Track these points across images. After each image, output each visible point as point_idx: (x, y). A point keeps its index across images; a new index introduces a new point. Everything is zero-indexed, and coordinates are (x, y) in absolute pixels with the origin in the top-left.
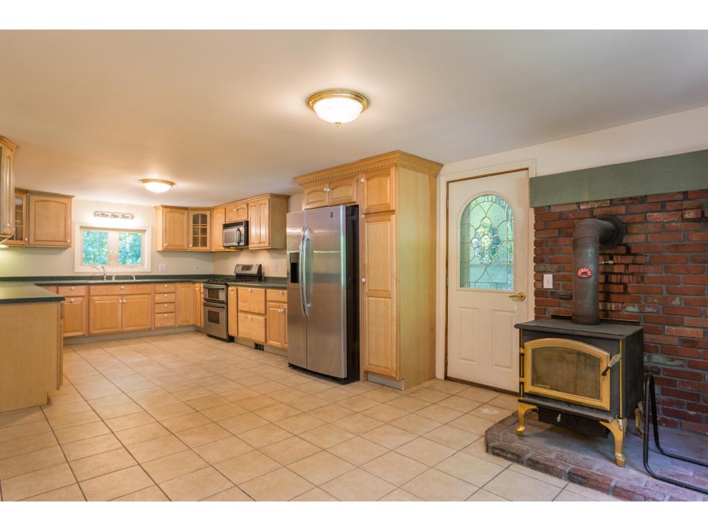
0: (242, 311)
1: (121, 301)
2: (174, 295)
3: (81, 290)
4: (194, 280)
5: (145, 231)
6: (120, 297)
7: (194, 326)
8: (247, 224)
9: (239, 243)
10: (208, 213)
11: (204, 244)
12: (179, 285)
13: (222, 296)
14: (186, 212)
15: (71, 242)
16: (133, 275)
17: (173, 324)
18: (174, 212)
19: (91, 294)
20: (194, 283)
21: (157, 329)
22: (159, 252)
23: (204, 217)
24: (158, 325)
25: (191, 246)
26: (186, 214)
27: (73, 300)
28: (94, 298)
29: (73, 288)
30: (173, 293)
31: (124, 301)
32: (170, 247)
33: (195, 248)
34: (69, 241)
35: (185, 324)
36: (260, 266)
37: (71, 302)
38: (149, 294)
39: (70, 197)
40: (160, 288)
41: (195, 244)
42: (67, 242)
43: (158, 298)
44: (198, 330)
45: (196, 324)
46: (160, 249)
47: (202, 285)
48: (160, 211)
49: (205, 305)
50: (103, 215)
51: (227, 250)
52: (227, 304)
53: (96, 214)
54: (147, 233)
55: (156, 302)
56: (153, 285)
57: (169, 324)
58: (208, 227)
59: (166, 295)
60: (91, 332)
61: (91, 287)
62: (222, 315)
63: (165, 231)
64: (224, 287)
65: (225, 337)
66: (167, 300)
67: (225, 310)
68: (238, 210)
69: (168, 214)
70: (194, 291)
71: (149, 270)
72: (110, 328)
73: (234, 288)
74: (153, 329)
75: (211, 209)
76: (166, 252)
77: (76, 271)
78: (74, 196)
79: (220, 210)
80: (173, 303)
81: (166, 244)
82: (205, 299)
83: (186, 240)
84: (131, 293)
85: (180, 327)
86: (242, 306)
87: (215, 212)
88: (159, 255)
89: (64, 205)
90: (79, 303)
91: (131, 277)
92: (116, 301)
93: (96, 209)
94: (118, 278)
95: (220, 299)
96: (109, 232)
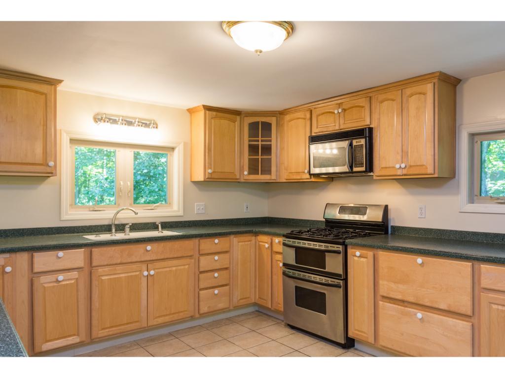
1: (146, 273)
2: (226, 256)
3: (77, 257)
4: (257, 229)
5: (173, 149)
6: (144, 267)
7: (255, 304)
8: (366, 133)
9: (351, 167)
10: (273, 121)
11: (267, 170)
12: (234, 240)
13: (333, 264)
14: (238, 118)
15: (55, 166)
16: (158, 221)
17: (227, 306)
18: (221, 118)
19: (94, 264)
20: (256, 234)
21: (203, 315)
22: (196, 183)
23: (267, 127)
24: (204, 309)
25: (246, 173)
26: (237, 123)
27: (61, 278)
28: (100, 270)
29: (61, 254)
30: (226, 252)
31: (152, 272)
32: (215, 176)
33: (253, 177)
34: (51, 164)
35: (242, 302)
36: (386, 208)
37: (57, 281)
38: (191, 257)
39: (53, 83)
40: (207, 245)
41: (253, 169)
42: (48, 165)
43: (205, 263)
44: (262, 312)
45: (261, 302)
46: (200, 177)
47: (277, 240)
48: (201, 116)
49: (284, 274)
50: (110, 119)
52: (346, 280)
53: (98, 119)
54: (176, 151)
55: (201, 270)
56: (196, 241)
57: (221, 306)
58: (273, 143)
59: (216, 258)
60: (93, 337)
61: (95, 251)
62: (334, 298)
63: (208, 149)
64: (340, 248)
66: (218, 266)
67: (341, 291)
68: (344, 110)
69: (213, 121)
70: (260, 248)
71: (181, 213)
72: (127, 324)
73: (370, 254)
74: (197, 315)
75: (280, 114)
76: (212, 183)
77: (65, 217)
78: (60, 81)
79: (300, 114)
80: (226, 269)
81: (210, 171)
82: (285, 265)
83: (239, 163)
84: (162, 257)
85: (237, 308)
86: (385, 287)
87: (287, 117)
88: (194, 188)
89: (44, 96)
90: (73, 282)
91: (153, 226)
92: (138, 273)
93: (97, 110)
94: (135, 227)
95: (328, 269)
96: (117, 149)
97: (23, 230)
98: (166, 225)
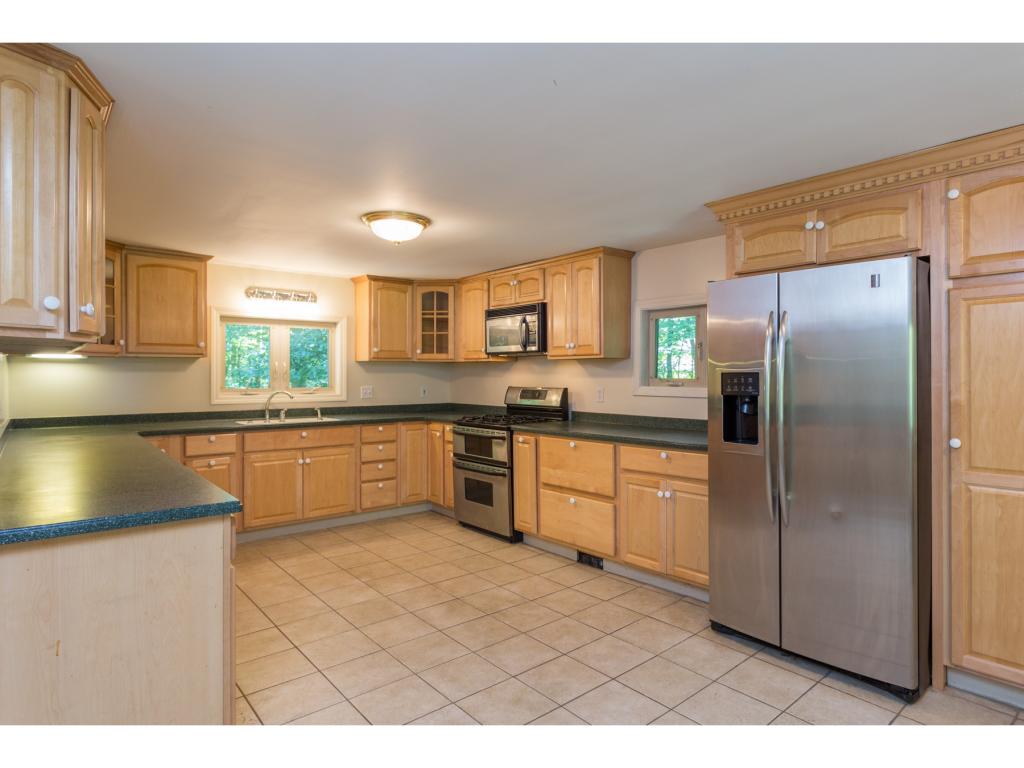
0: (547, 485)
1: (301, 461)
2: (393, 446)
3: (228, 442)
4: (429, 417)
5: (335, 324)
6: (299, 454)
7: (428, 502)
8: (542, 310)
9: (525, 346)
10: (450, 291)
11: (443, 348)
12: (403, 428)
13: (500, 452)
14: (410, 288)
15: (206, 347)
16: (317, 407)
17: (393, 501)
18: (388, 289)
19: (247, 449)
20: (429, 421)
21: (365, 511)
22: (362, 363)
23: (443, 297)
24: (367, 504)
25: (419, 351)
26: (409, 294)
27: (213, 462)
28: (253, 456)
29: (213, 438)
30: (393, 441)
31: (308, 461)
32: (382, 355)
33: (426, 356)
34: (202, 344)
35: (413, 499)
36: (565, 391)
37: (210, 466)
38: (351, 445)
39: (203, 259)
40: (369, 432)
41: (427, 347)
42: (198, 346)
43: (368, 452)
44: (436, 512)
45: (434, 499)
46: (365, 356)
47: (448, 428)
48: (365, 286)
49: (456, 465)
50: (263, 293)
51: (491, 359)
52: (511, 468)
53: (250, 293)
54: (339, 326)
55: (364, 460)
56: (357, 428)
57: (386, 501)
58: (451, 317)
59: (381, 447)
60: (246, 526)
61: (248, 436)
62: (500, 490)
63: (374, 324)
64: (504, 434)
65: (508, 533)
66: (382, 456)
67: (506, 481)
68: (520, 282)
69: (379, 292)
70: (431, 437)
71: (344, 398)
72: (281, 515)
73: (531, 439)
74: (359, 510)
75: (457, 283)
76: (378, 363)
77: (215, 401)
78: (210, 257)
79: (477, 284)
80: (393, 460)
81: (376, 350)
82: (455, 455)
83: (410, 340)
84: (319, 444)
85: (405, 505)
86: (547, 473)
87: (465, 287)
88: (360, 370)
89: (192, 275)
90: (224, 467)
91: (312, 412)
92: (292, 461)
93: (249, 283)
94: (290, 413)
95: (494, 458)
96: (271, 326)
97: (173, 414)
98: (326, 412)
